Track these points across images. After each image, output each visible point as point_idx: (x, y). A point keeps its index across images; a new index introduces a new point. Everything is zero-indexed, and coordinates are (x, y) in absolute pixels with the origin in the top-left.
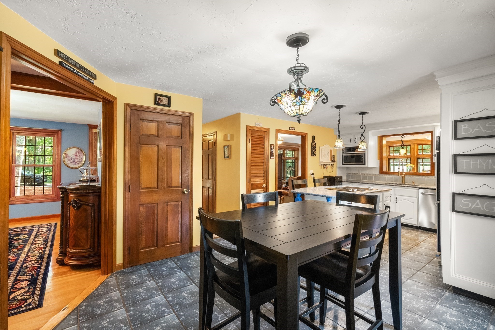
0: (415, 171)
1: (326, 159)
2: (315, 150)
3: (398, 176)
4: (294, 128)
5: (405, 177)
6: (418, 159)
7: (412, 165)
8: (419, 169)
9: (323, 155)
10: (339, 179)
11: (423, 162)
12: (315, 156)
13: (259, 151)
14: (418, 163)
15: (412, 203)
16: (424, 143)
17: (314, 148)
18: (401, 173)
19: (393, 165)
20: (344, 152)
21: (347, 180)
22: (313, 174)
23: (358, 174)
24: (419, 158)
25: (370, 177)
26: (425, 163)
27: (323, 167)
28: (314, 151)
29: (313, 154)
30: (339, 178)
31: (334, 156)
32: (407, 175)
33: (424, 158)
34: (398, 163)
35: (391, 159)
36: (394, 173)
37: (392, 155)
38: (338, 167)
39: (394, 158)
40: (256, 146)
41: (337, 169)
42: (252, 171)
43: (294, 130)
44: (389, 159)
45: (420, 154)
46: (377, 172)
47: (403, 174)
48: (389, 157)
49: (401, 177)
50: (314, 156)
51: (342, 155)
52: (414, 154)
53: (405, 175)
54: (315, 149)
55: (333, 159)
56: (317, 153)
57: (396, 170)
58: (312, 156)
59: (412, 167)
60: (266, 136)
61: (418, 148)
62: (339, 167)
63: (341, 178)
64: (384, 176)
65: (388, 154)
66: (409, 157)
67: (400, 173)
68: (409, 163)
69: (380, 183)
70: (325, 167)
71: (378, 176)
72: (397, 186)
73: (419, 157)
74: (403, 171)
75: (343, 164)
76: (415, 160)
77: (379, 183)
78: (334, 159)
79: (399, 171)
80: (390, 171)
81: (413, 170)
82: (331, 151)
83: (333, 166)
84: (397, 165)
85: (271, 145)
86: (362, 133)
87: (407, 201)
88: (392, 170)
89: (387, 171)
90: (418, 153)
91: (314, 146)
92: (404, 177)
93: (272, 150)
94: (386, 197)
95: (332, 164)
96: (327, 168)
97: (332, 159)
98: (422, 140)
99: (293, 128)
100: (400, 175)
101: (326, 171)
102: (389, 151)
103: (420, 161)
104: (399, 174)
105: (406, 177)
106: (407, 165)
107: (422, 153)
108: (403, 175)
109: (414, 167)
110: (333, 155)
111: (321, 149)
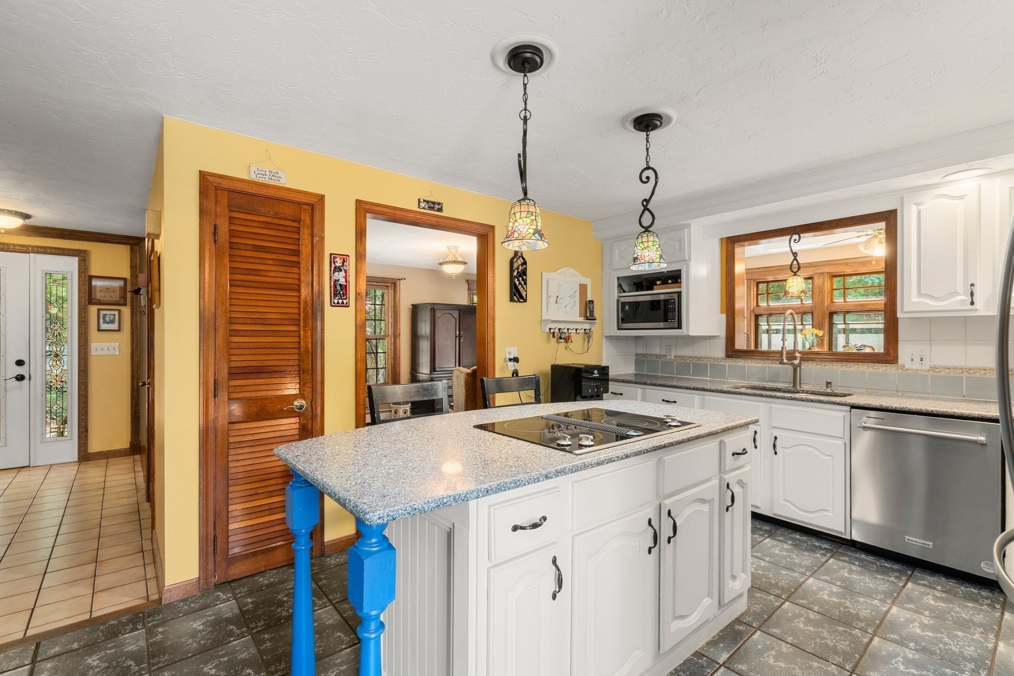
0: (826, 349)
1: (568, 312)
2: (525, 284)
3: (782, 363)
4: (439, 204)
5: (803, 366)
6: (831, 314)
7: (816, 331)
8: (834, 343)
9: (553, 299)
10: (596, 374)
11: (845, 323)
12: (525, 301)
13: (272, 274)
14: (831, 324)
15: (828, 458)
16: (849, 271)
17: (520, 276)
18: (791, 355)
19: (768, 331)
20: (624, 292)
21: (636, 375)
22: (516, 360)
23: (665, 356)
24: (836, 313)
25: (699, 366)
26: (851, 326)
27: (554, 337)
28: (520, 287)
29: (517, 294)
30: (596, 372)
31: (592, 302)
32: (808, 360)
33: (848, 312)
34: (781, 327)
35: (761, 315)
36: (768, 355)
37: (763, 304)
38: (607, 337)
39: (771, 314)
40: (257, 254)
41: (605, 345)
42: (233, 352)
43: (440, 210)
44: (757, 317)
45: (839, 300)
46: (719, 350)
47: (795, 358)
48: (757, 312)
49: (790, 368)
50: (519, 301)
51: (618, 300)
52: (823, 302)
53: (802, 359)
54: (525, 281)
55: (588, 311)
56: (531, 289)
57: (777, 345)
58: (512, 300)
59: (817, 336)
60: (308, 221)
61: (832, 285)
62: (610, 338)
63: (604, 370)
64: (740, 363)
65: (753, 304)
66: (810, 310)
67: (788, 353)
68: (807, 327)
69: (725, 387)
70: (563, 337)
71: (722, 363)
72: (779, 398)
73: (834, 309)
74: (795, 347)
75: (619, 329)
76: (823, 318)
77: (719, 388)
78: (592, 313)
79: (782, 348)
80: (759, 349)
81: (818, 345)
82: (583, 288)
83: (588, 334)
84: (777, 331)
85: (331, 254)
86: (645, 200)
87: (810, 449)
88: (764, 347)
89: (753, 348)
90: (832, 298)
91: (521, 268)
92: (799, 365)
93: (336, 274)
94: (733, 454)
95: (587, 327)
96: (567, 340)
97: (586, 313)
98: (844, 261)
99: (433, 203)
100: (785, 361)
101: (566, 348)
102: (758, 295)
103: (838, 319)
104: (784, 357)
105: (805, 366)
106: (804, 332)
107: (844, 299)
108: (796, 362)
109: (823, 336)
110: (590, 301)
111: (548, 280)
